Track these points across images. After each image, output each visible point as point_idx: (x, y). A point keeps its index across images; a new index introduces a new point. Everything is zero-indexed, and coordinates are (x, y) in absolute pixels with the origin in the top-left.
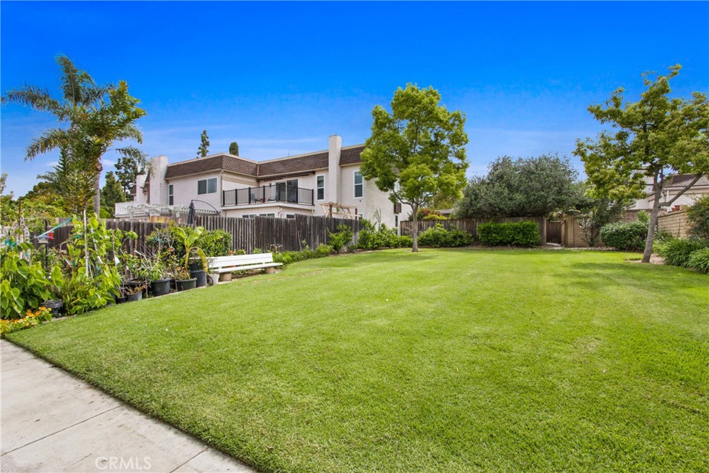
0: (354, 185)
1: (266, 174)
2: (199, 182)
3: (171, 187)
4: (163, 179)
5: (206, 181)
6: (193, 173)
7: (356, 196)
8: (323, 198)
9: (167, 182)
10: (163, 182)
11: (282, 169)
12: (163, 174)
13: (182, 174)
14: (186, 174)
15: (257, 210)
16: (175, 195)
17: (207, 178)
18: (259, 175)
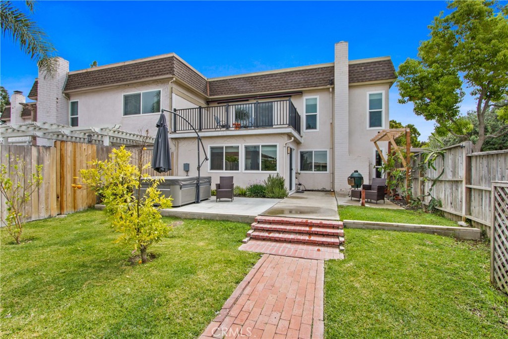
0: (368, 111)
1: (218, 94)
2: (126, 98)
3: (74, 105)
4: (61, 92)
5: (139, 95)
6: (117, 82)
7: (371, 126)
8: (315, 127)
9: (68, 96)
10: (61, 96)
11: (248, 87)
12: (62, 84)
13: (96, 85)
14: (103, 83)
15: (241, 140)
16: (80, 116)
17: (142, 91)
18: (210, 95)
